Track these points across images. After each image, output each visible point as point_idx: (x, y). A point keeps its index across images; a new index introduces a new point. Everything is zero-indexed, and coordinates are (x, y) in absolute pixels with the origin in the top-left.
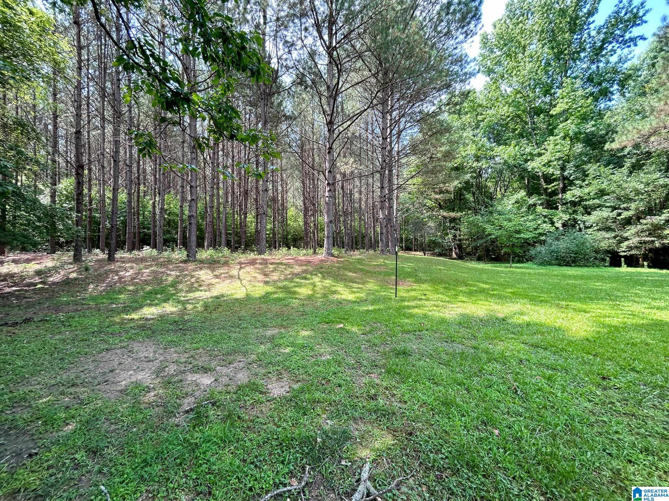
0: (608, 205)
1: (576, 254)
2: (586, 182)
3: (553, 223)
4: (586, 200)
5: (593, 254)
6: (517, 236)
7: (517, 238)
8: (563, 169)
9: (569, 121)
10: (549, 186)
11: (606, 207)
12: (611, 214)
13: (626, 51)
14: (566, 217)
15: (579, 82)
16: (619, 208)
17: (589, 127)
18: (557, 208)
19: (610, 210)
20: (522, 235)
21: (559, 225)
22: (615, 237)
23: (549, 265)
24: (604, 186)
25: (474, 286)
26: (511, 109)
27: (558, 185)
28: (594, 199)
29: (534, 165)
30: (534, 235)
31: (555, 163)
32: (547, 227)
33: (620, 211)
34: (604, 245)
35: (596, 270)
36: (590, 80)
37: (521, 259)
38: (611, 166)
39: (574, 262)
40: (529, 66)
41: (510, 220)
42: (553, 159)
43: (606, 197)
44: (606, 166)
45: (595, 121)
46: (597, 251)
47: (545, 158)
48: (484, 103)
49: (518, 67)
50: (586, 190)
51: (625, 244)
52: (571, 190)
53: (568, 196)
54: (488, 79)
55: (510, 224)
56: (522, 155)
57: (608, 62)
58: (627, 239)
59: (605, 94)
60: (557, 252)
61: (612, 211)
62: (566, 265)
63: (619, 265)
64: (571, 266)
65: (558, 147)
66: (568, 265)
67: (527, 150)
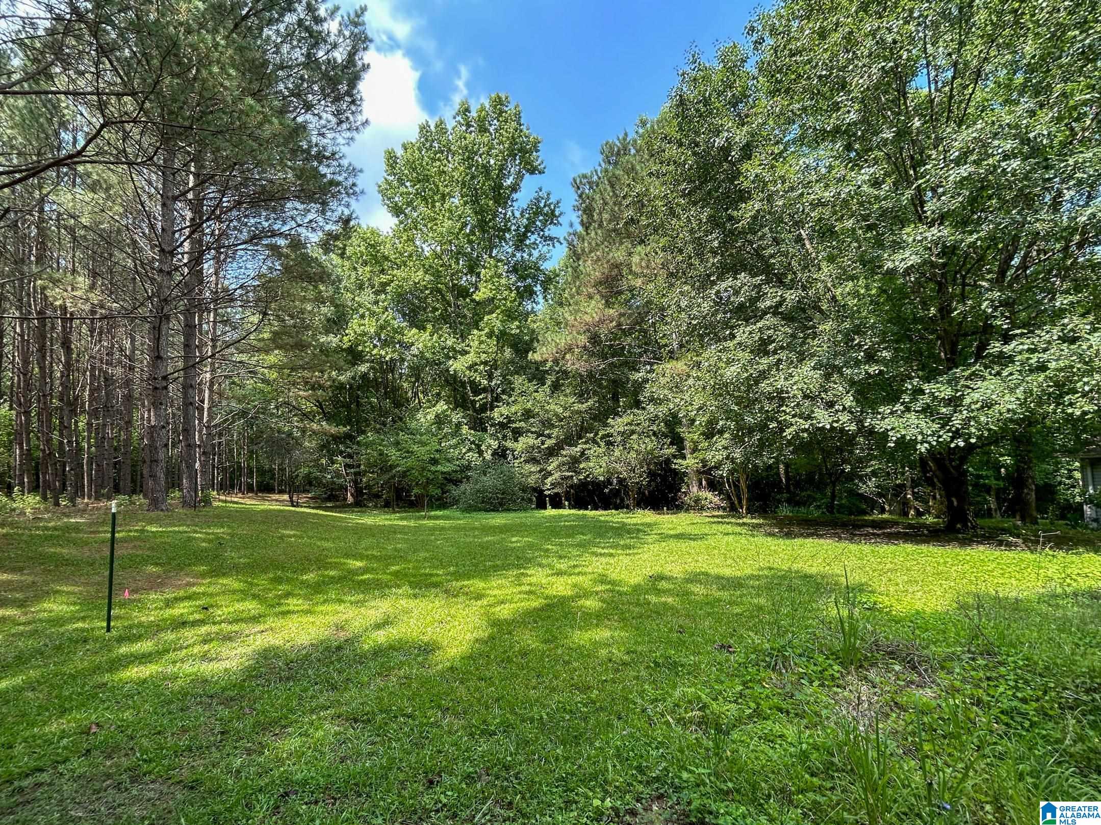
0: (533, 430)
1: (503, 494)
2: (513, 399)
3: (480, 453)
4: (514, 422)
5: (520, 494)
6: (433, 468)
7: (434, 473)
8: (490, 377)
9: (494, 315)
10: (477, 399)
11: (532, 433)
12: (535, 442)
13: (545, 249)
14: (495, 444)
15: (503, 269)
16: (542, 435)
17: (513, 328)
18: (485, 430)
19: (535, 436)
20: (439, 468)
21: (488, 456)
22: (540, 471)
23: (475, 510)
24: (529, 405)
25: (335, 566)
26: (428, 278)
27: (486, 398)
28: (520, 421)
29: (457, 366)
30: (454, 468)
31: (482, 367)
32: (472, 456)
33: (544, 438)
34: (532, 481)
35: (522, 514)
36: (515, 270)
37: (442, 503)
38: (535, 382)
39: (501, 504)
40: (448, 223)
41: (423, 444)
42: (478, 361)
43: (532, 420)
44: (530, 381)
45: (520, 322)
46: (524, 489)
47: (471, 358)
48: (392, 257)
49: (436, 219)
50: (513, 409)
51: (549, 480)
52: (498, 407)
53: (496, 414)
54: (395, 221)
55: (423, 450)
56: (443, 349)
57: (530, 255)
58: (550, 474)
59: (528, 293)
60: (483, 492)
61: (536, 439)
62: (493, 510)
63: (545, 508)
64: (498, 511)
65: (483, 346)
66: (495, 510)
67: (448, 342)
